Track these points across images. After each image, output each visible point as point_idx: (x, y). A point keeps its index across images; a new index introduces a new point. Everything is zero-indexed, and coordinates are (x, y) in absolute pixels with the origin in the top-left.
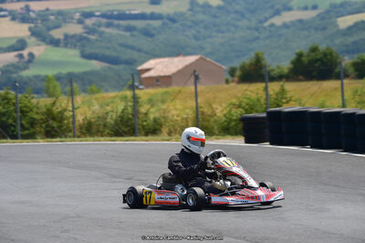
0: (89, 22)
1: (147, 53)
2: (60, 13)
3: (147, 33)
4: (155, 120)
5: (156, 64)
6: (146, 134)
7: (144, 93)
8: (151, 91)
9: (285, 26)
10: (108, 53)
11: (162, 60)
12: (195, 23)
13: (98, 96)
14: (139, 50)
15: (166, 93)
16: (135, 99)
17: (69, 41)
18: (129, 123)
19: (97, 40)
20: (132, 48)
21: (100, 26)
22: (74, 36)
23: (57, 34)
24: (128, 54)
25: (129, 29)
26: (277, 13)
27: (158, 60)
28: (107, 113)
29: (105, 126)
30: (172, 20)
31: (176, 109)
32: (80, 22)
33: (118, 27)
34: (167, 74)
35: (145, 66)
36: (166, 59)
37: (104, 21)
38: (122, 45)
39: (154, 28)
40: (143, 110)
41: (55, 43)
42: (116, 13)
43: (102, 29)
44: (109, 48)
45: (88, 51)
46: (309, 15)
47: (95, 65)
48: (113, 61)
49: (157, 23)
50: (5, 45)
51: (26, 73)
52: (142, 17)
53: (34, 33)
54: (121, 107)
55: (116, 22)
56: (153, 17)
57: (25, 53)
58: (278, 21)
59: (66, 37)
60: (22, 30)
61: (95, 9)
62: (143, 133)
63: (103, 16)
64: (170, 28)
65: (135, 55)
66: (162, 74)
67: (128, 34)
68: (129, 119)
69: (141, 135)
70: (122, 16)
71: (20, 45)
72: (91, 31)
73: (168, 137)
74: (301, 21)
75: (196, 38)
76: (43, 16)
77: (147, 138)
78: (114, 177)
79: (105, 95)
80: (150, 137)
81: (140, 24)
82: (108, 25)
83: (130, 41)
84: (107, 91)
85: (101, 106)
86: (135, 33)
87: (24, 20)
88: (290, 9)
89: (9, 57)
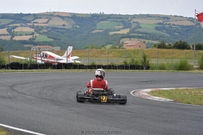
0: (48, 29)
2: (41, 27)
3: (62, 33)
9: (95, 33)
10: (53, 37)
12: (74, 31)
17: (44, 33)
22: (45, 32)
23: (41, 32)
24: (59, 38)
25: (58, 31)
26: (93, 30)
30: (68, 30)
32: (46, 29)
33: (55, 31)
37: (52, 29)
38: (57, 35)
41: (41, 34)
45: (49, 36)
46: (101, 31)
47: (51, 40)
48: (55, 39)
49: (65, 31)
50: (30, 33)
51: (35, 41)
52: (61, 29)
53: (35, 31)
56: (64, 29)
57: (34, 36)
58: (94, 32)
60: (33, 30)
61: (50, 26)
64: (68, 32)
67: (58, 33)
70: (56, 28)
71: (33, 34)
72: (50, 32)
74: (99, 32)
75: (74, 35)
76: (37, 27)
83: (59, 35)
87: (33, 28)
88: (96, 29)
89: (31, 37)
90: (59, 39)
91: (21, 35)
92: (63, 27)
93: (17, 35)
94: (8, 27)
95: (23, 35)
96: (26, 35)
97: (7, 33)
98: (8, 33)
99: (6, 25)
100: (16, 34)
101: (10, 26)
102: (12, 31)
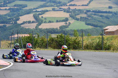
0: (89, 13)
1: (106, 24)
2: (79, 10)
3: (107, 18)
4: (109, 45)
5: (110, 27)
6: (106, 50)
7: (105, 37)
8: (108, 36)
10: (94, 23)
11: (111, 26)
13: (90, 37)
14: (104, 23)
15: (112, 37)
16: (103, 38)
17: (82, 19)
18: (100, 46)
19: (91, 19)
20: (102, 22)
21: (92, 15)
22: (83, 18)
23: (78, 17)
24: (100, 24)
25: (101, 16)
27: (110, 26)
28: (93, 42)
29: (92, 46)
30: (116, 14)
31: (116, 42)
32: (86, 13)
33: (98, 15)
34: (113, 31)
35: (106, 28)
36: (113, 26)
37: (94, 13)
38: (99, 21)
39: (109, 16)
40: (105, 42)
41: (77, 20)
42: (97, 11)
43: (93, 16)
44: (94, 22)
45: (88, 22)
47: (90, 27)
48: (96, 26)
50: (61, 20)
51: (67, 29)
52: (106, 12)
53: (71, 16)
54: (98, 41)
55: (97, 14)
56: (109, 12)
57: (68, 22)
59: (81, 18)
60: (67, 15)
61: (91, 9)
62: (104, 49)
63: (93, 11)
64: (115, 16)
65: (103, 24)
66: (111, 31)
67: (101, 18)
68: (100, 45)
69: (104, 50)
70: (99, 12)
71: (66, 20)
72: (89, 16)
73: (112, 51)
76: (74, 11)
77: (106, 51)
78: (95, 63)
79: (93, 37)
80: (107, 51)
81: (105, 14)
82: (95, 15)
83: (102, 20)
84: (93, 35)
85: (91, 40)
86: (103, 17)
87: (68, 12)
89: (63, 24)
90: (101, 27)
91: (50, 22)
92: (108, 10)
93: (45, 22)
94: (37, 11)
95: (53, 22)
96: (57, 21)
97: (32, 19)
98: (34, 20)
99: (34, 9)
100: (44, 20)
101: (38, 10)
102: (40, 16)
